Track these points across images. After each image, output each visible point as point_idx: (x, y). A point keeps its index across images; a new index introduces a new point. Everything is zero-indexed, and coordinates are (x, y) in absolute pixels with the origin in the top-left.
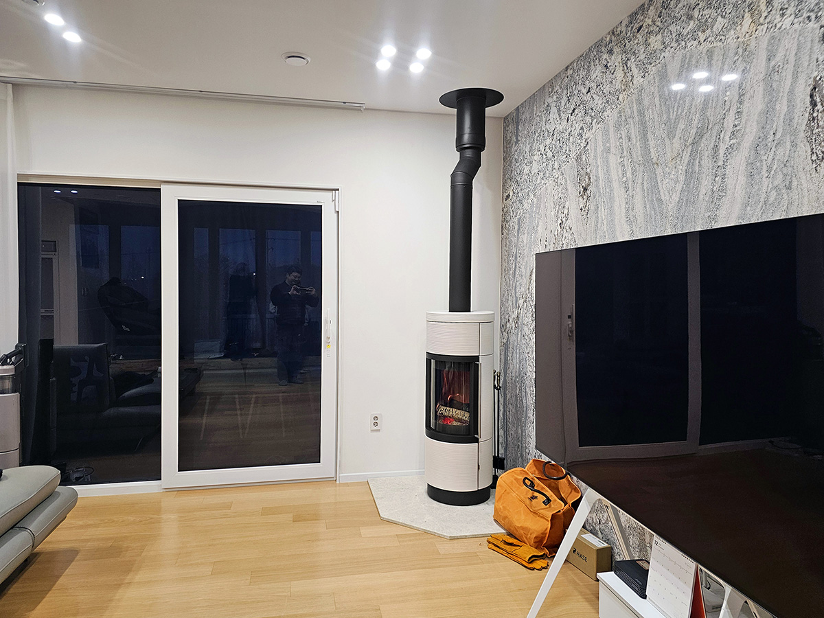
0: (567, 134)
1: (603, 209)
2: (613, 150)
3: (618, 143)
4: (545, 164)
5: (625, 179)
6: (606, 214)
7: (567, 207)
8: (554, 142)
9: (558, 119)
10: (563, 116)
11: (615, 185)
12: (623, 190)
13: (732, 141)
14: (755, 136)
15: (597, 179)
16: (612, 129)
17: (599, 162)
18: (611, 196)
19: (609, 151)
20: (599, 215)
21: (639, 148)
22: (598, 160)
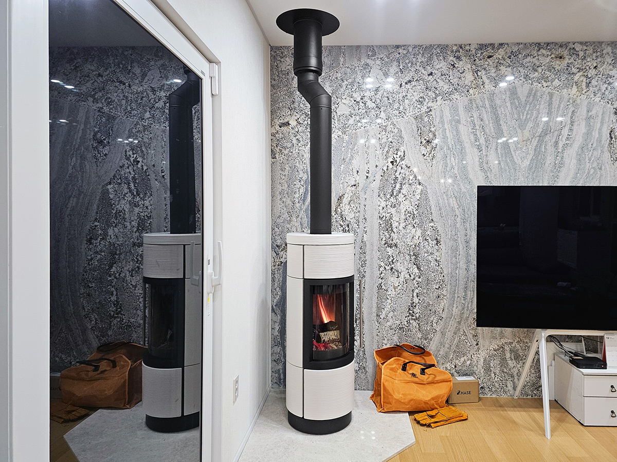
0: (401, 95)
1: (452, 159)
2: (463, 122)
3: (469, 120)
4: (363, 111)
6: (457, 162)
7: (403, 151)
11: (467, 145)
12: (476, 150)
13: (567, 142)
14: (581, 143)
15: (445, 138)
16: (462, 109)
17: (446, 126)
18: (462, 152)
19: (458, 122)
20: (448, 161)
21: (492, 128)
22: (445, 125)
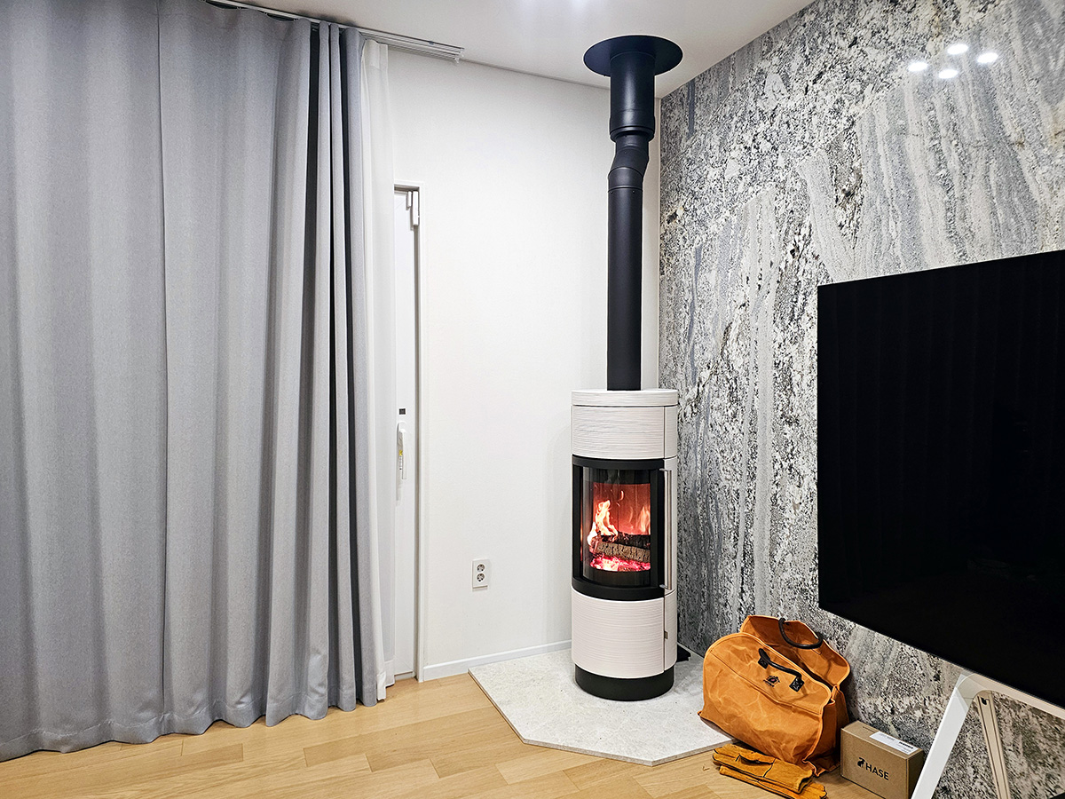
0: (806, 110)
1: (892, 223)
2: (913, 128)
3: (925, 118)
4: (756, 163)
5: (943, 172)
6: (899, 229)
7: (808, 224)
8: (775, 127)
9: (784, 91)
10: (796, 86)
11: (921, 183)
12: (939, 190)
15: (878, 177)
16: (911, 98)
17: (880, 151)
18: (911, 202)
19: (903, 131)
20: (884, 232)
21: (976, 123)
22: (879, 148)
